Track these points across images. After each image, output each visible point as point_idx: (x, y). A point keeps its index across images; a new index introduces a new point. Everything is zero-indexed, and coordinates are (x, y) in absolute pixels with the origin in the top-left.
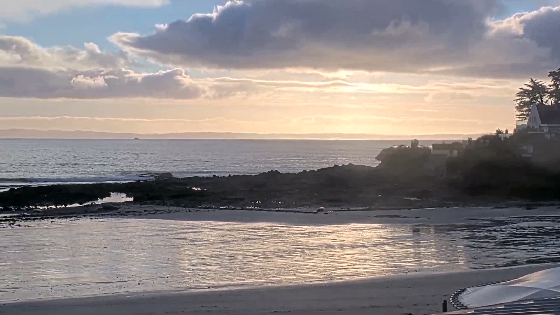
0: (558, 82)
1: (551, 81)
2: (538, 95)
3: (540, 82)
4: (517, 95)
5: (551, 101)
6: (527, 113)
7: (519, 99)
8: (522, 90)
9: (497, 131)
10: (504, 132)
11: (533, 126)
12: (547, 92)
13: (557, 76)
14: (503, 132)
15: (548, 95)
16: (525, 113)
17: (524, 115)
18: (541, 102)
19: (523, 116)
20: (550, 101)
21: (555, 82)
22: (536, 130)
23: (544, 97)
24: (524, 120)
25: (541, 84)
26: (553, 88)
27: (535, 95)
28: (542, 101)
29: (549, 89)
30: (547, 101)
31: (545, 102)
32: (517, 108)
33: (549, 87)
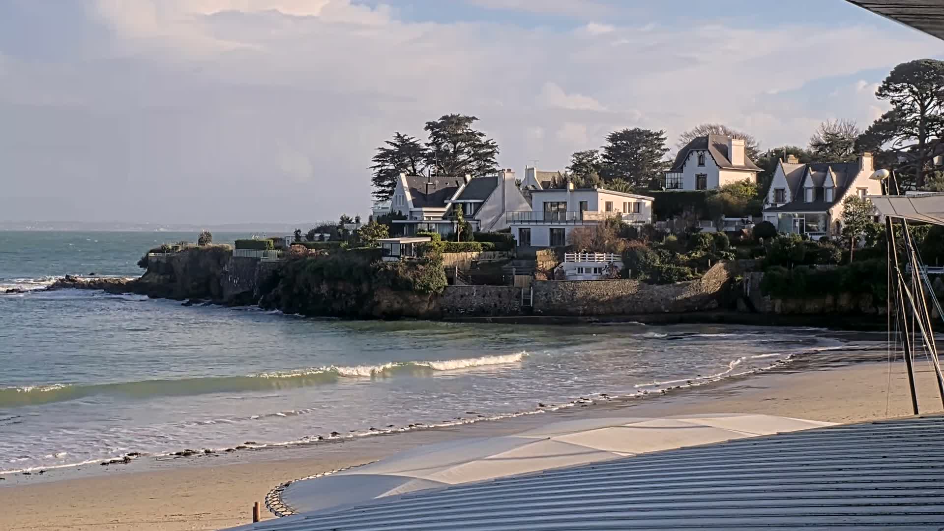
0: (440, 139)
1: (429, 138)
2: (407, 160)
3: (412, 138)
4: (375, 159)
5: (429, 171)
6: (390, 189)
7: (377, 166)
8: (382, 152)
9: (342, 218)
10: (354, 221)
11: (400, 211)
12: (423, 155)
13: (438, 130)
14: (351, 220)
15: (425, 159)
16: (387, 189)
17: (386, 192)
18: (412, 171)
19: (384, 194)
20: (427, 170)
21: (435, 139)
22: (405, 218)
23: (419, 163)
24: (386, 200)
25: (414, 142)
26: (431, 149)
27: (404, 160)
28: (415, 170)
29: (426, 150)
30: (422, 169)
31: (419, 172)
32: (374, 179)
33: (426, 147)
